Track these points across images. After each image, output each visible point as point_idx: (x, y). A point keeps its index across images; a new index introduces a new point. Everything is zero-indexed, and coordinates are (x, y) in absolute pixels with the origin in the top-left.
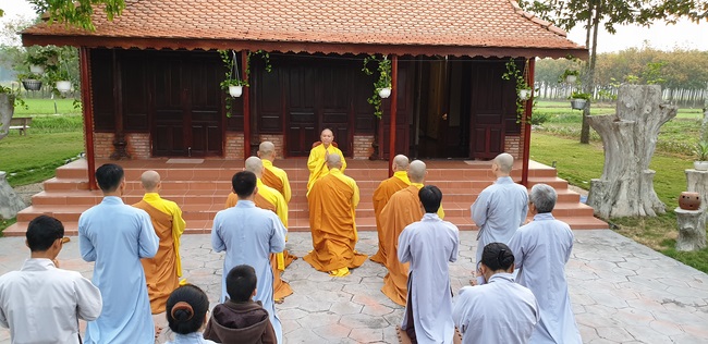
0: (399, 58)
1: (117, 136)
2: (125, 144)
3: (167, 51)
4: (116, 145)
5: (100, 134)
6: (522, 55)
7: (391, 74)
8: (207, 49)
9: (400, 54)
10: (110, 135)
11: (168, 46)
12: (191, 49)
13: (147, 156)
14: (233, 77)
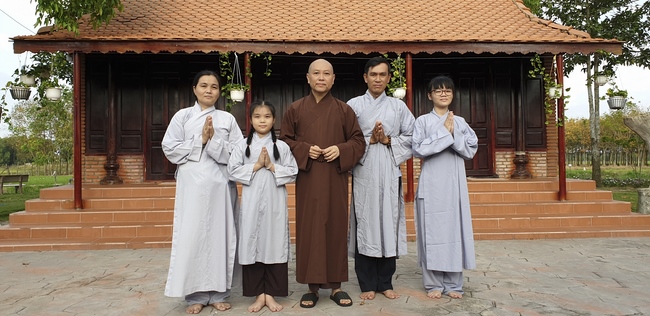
0: (413, 56)
1: (109, 159)
2: (117, 168)
3: (164, 55)
4: (107, 168)
5: (91, 157)
6: (548, 49)
7: (405, 75)
8: (207, 51)
9: (415, 51)
10: (102, 159)
11: (166, 49)
12: (190, 51)
13: (139, 180)
14: (235, 82)
